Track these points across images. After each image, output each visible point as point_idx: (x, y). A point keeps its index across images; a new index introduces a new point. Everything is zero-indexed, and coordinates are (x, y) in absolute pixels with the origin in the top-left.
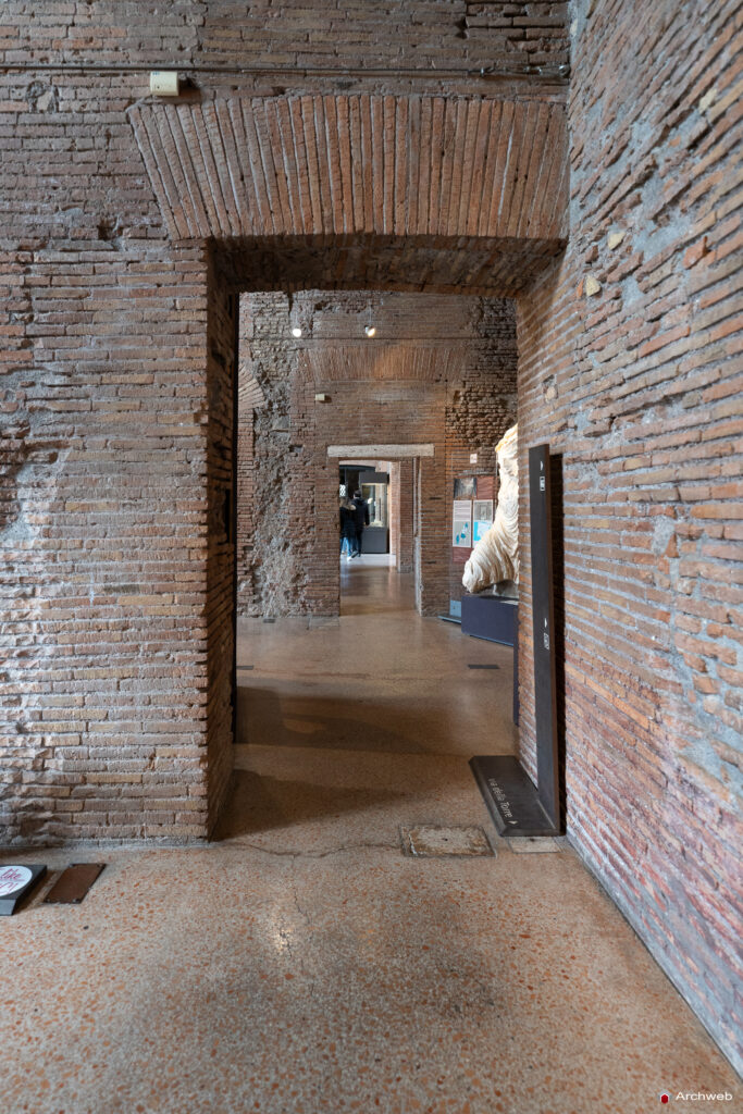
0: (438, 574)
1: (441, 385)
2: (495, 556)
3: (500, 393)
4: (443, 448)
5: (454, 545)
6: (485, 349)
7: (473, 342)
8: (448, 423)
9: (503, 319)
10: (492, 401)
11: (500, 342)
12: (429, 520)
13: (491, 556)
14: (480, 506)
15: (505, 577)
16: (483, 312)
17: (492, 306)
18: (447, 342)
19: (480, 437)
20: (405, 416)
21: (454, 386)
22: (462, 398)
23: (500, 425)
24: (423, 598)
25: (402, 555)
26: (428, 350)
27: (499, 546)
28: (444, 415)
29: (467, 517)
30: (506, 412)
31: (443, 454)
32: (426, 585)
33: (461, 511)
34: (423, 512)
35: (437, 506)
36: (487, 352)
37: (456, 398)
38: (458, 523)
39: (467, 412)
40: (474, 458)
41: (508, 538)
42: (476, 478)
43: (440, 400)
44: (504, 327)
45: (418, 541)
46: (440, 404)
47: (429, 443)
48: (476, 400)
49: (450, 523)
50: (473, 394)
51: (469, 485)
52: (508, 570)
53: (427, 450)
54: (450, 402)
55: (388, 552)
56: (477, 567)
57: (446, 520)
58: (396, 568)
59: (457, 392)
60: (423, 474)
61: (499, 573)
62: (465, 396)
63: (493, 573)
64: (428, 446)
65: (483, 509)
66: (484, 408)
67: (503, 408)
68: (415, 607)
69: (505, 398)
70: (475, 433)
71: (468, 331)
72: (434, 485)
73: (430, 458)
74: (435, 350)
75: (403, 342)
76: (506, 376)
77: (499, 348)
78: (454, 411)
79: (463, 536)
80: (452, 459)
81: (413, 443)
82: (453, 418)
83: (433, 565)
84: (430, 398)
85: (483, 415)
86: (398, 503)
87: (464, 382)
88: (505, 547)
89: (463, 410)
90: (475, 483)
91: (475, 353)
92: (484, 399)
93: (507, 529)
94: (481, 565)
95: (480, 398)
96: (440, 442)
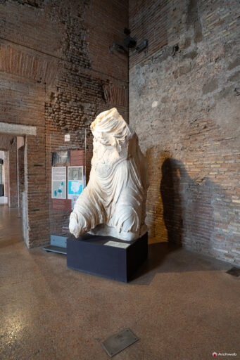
0: (41, 217)
1: (41, 86)
2: (94, 207)
3: (80, 100)
4: (43, 130)
5: (52, 197)
6: (71, 69)
7: (63, 62)
8: (46, 114)
9: (81, 54)
10: (75, 104)
11: (79, 68)
12: (34, 181)
13: (92, 207)
14: (73, 171)
15: (101, 222)
16: (69, 45)
17: (75, 43)
18: (45, 56)
19: (68, 126)
20: (13, 102)
21: (51, 89)
22: (56, 99)
23: (80, 121)
24: (30, 236)
25: (11, 198)
26: (30, 57)
27: (97, 199)
28: (43, 107)
29: (61, 178)
30: (83, 113)
31: (43, 135)
32: (32, 226)
33: (58, 175)
34: (29, 175)
35: (39, 171)
36: (72, 72)
37: (52, 97)
38: (55, 182)
39: (59, 108)
40: (67, 137)
41: (104, 193)
42: (69, 151)
43: (41, 96)
44: (82, 59)
45: (25, 195)
46: (40, 99)
47: (33, 125)
48: (65, 102)
49: (50, 182)
50: (64, 98)
51: (64, 156)
52: (103, 217)
53: (32, 131)
54: (48, 99)
55: (3, 195)
56: (81, 217)
57: (46, 180)
58: (7, 205)
59: (53, 94)
60: (28, 148)
61: (97, 219)
62: (58, 97)
63: (93, 221)
64: (32, 128)
65: (75, 173)
66: (70, 108)
67: (82, 110)
68: (23, 239)
69: (83, 104)
70: (65, 124)
71: (59, 53)
72: (37, 156)
73: (33, 136)
74: (36, 59)
75: (10, 44)
76: (83, 91)
77: (79, 72)
78: (51, 106)
79: (60, 191)
80: (50, 139)
81: (20, 124)
82: (50, 111)
83: (37, 212)
84: (32, 93)
85: (70, 112)
86: (8, 172)
87: (58, 88)
88: (102, 200)
89: (57, 107)
90: (69, 154)
91: (65, 71)
92: (70, 102)
93: (102, 186)
94: (85, 215)
95: (68, 101)
96: (41, 126)
